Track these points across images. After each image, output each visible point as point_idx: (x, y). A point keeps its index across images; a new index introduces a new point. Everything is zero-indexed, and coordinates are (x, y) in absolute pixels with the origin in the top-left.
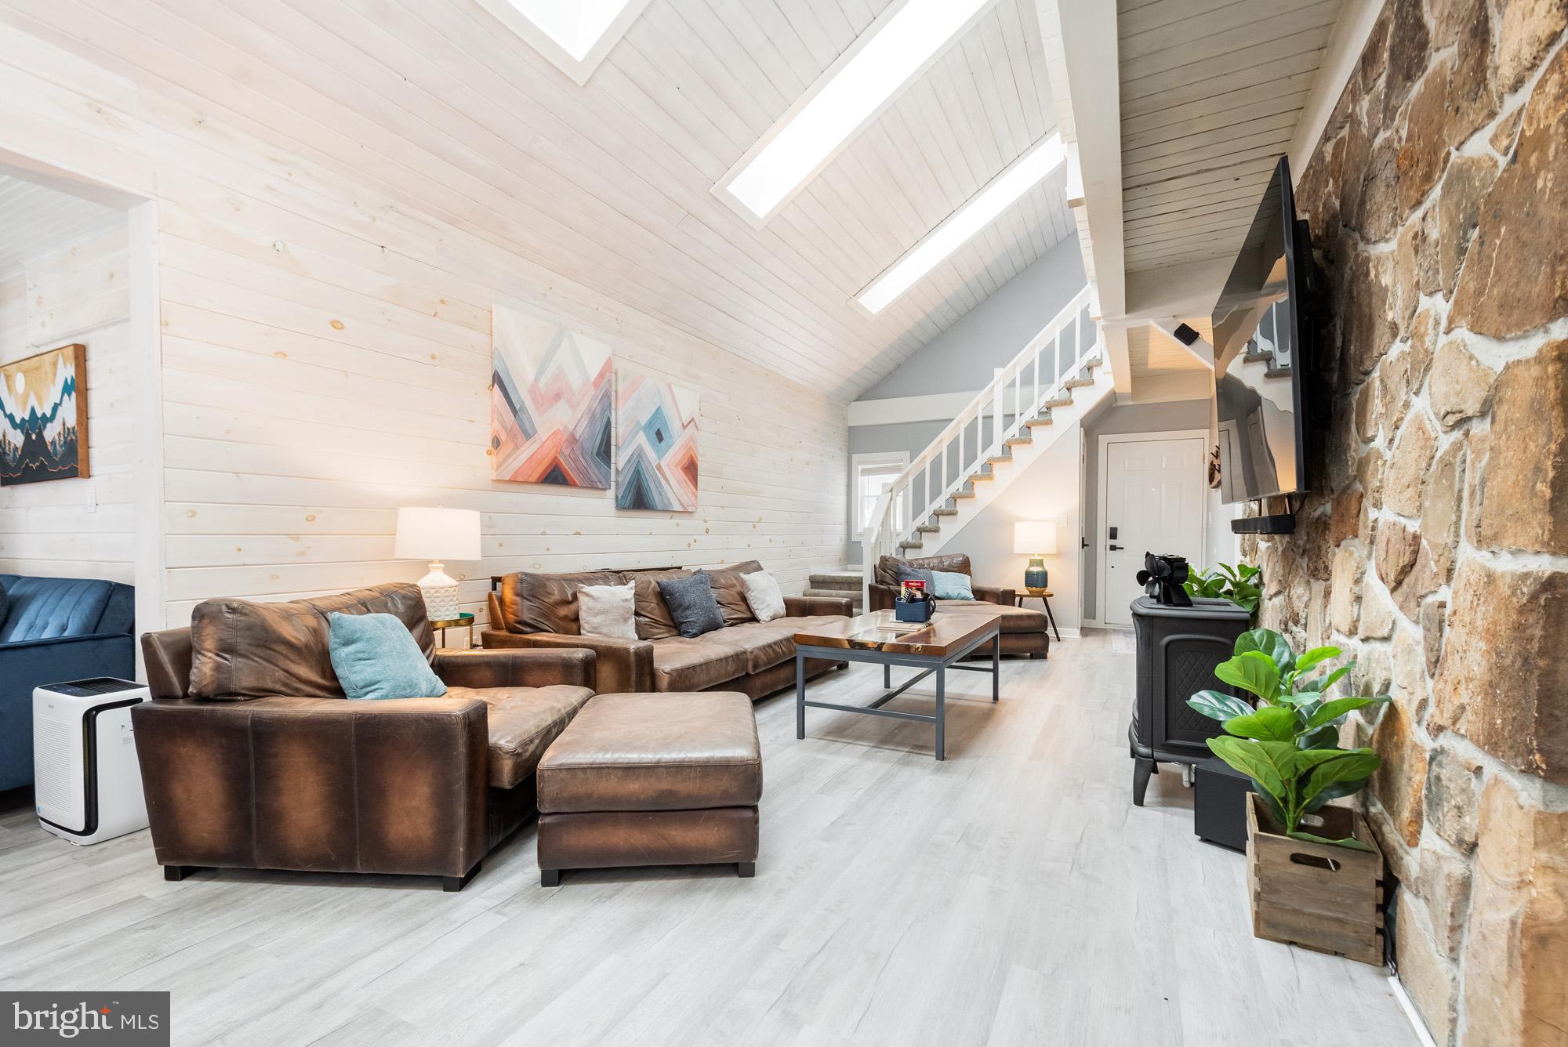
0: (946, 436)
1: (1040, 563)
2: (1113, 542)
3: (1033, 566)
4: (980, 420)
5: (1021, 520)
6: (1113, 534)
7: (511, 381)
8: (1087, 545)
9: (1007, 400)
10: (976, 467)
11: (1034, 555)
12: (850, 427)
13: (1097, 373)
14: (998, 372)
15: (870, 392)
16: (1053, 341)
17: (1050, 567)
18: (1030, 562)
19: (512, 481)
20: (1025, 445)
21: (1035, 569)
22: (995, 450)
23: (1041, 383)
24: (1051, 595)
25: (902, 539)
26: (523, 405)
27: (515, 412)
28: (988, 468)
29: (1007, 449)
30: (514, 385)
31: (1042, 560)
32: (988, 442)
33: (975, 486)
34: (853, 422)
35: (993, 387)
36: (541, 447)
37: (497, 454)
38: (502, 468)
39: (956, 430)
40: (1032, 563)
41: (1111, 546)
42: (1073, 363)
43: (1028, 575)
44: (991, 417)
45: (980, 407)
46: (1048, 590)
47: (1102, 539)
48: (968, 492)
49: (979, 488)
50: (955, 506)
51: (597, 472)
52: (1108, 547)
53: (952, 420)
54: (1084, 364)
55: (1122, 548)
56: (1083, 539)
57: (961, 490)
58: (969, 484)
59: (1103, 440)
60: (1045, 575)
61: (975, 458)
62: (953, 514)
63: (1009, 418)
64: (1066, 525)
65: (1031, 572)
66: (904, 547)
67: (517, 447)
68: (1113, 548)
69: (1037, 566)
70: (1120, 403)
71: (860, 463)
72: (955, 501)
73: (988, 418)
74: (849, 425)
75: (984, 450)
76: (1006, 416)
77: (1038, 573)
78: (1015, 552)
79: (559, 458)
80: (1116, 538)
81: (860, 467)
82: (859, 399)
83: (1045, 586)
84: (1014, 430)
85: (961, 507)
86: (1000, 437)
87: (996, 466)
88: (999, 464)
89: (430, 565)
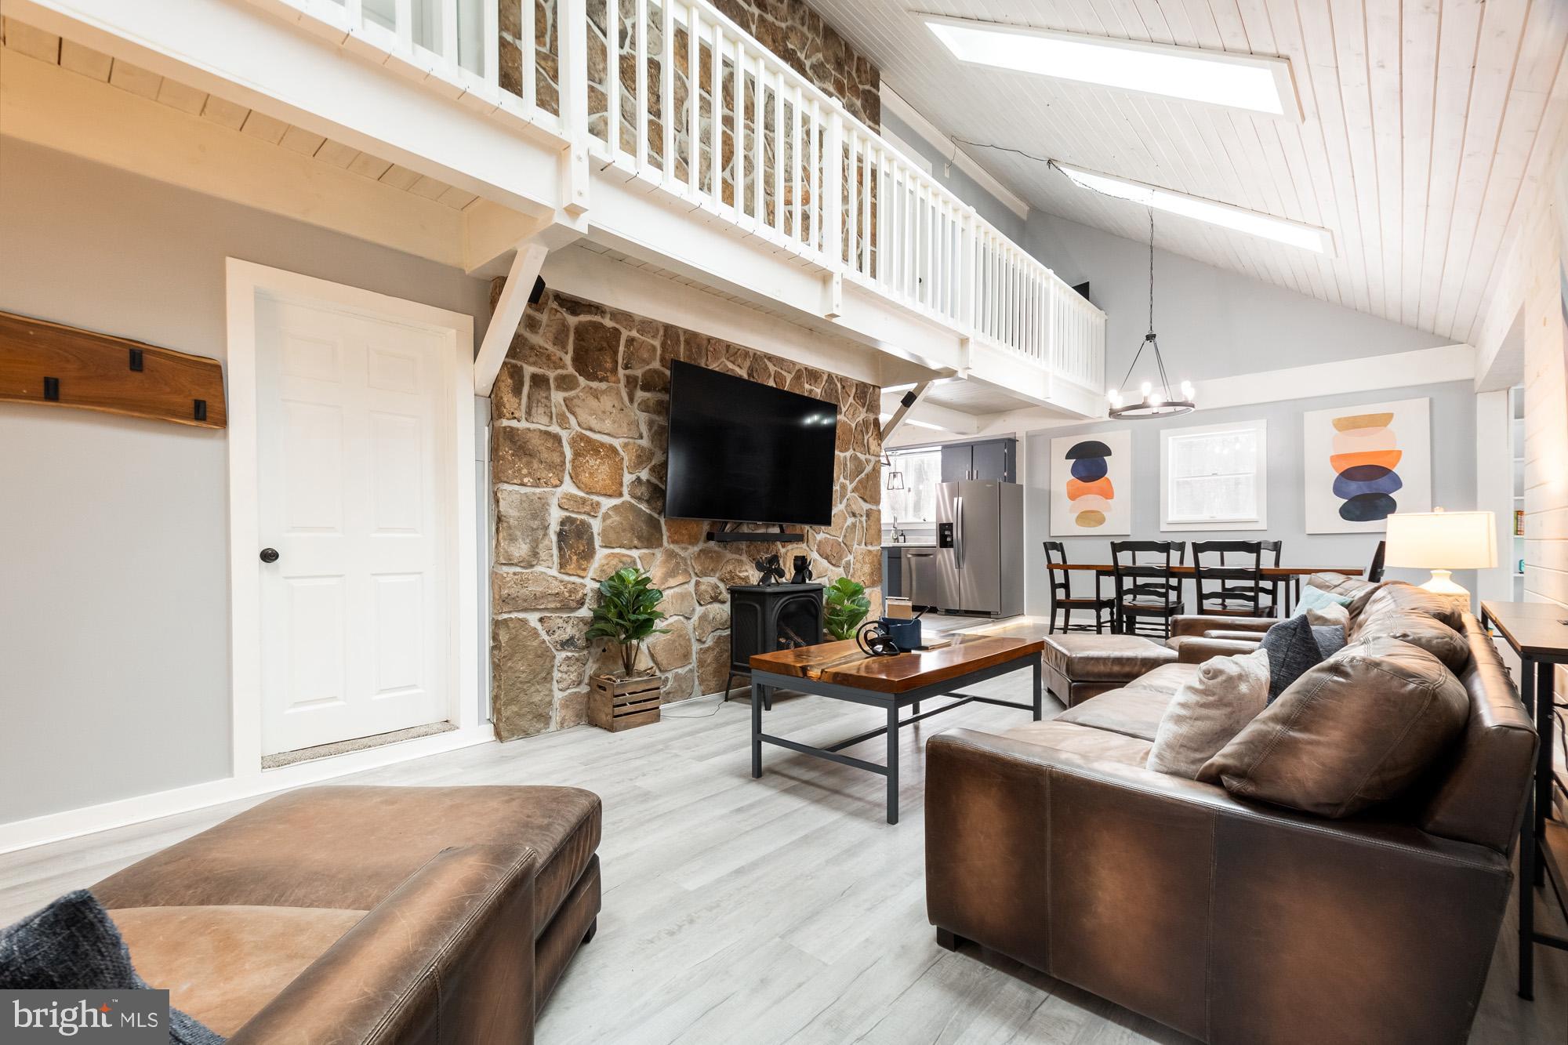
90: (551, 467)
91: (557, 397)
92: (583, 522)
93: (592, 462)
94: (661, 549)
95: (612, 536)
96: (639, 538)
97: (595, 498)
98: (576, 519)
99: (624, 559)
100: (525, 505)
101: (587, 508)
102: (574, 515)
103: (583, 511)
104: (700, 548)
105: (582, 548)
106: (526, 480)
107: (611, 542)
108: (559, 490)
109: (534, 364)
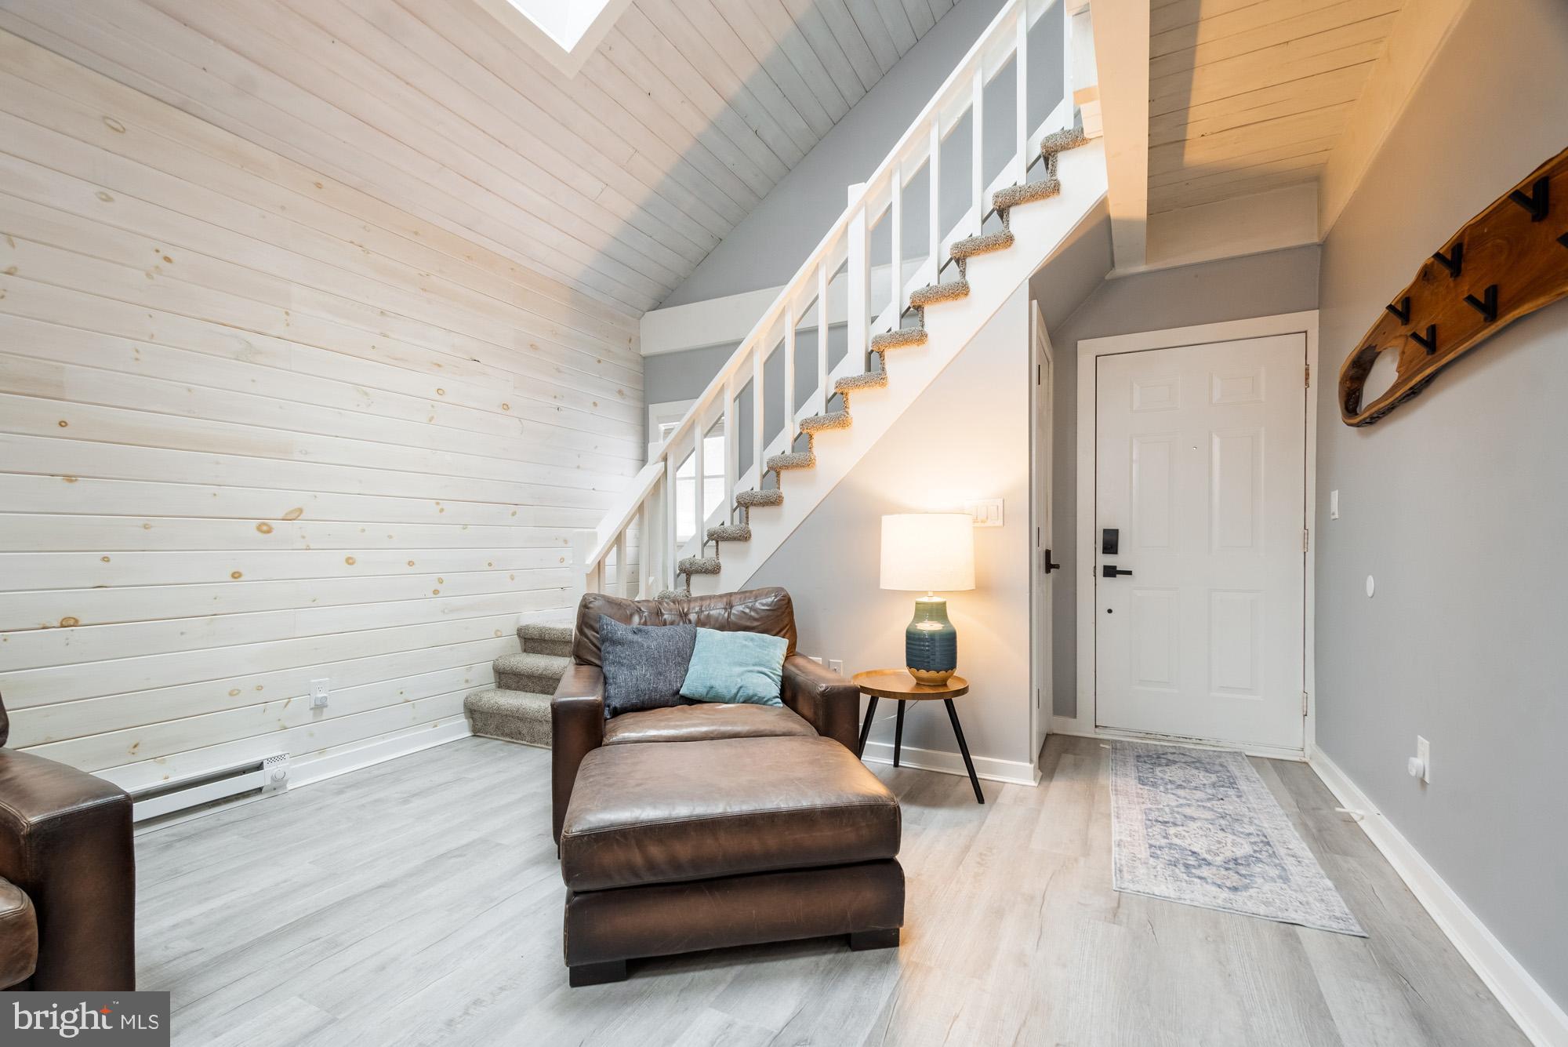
1: (939, 612)
2: (1110, 560)
3: (926, 618)
5: (896, 509)
6: (1110, 543)
8: (1057, 567)
10: (815, 405)
11: (925, 593)
12: (645, 358)
13: (1067, 166)
14: (856, 193)
16: (970, 107)
17: (963, 620)
18: (917, 610)
20: (913, 348)
21: (929, 626)
22: (853, 364)
23: (943, 207)
25: (685, 555)
28: (838, 402)
29: (874, 359)
31: (944, 604)
32: (838, 351)
33: (814, 441)
34: (650, 347)
35: (846, 227)
40: (924, 611)
41: (1105, 567)
42: (1013, 152)
43: (914, 640)
47: (1087, 554)
48: (800, 456)
49: (824, 445)
50: (779, 488)
52: (1100, 571)
54: (1037, 151)
55: (1129, 573)
56: (1048, 553)
57: (788, 452)
58: (803, 441)
59: (1087, 350)
60: (950, 640)
61: (814, 386)
62: (774, 501)
64: (1000, 523)
65: (921, 633)
66: (688, 571)
68: (1110, 572)
69: (931, 618)
70: (1120, 271)
71: (664, 418)
72: (778, 474)
74: (644, 352)
75: (830, 368)
77: (932, 637)
78: (883, 586)
80: (1116, 552)
81: (662, 427)
82: (659, 304)
83: (950, 665)
85: (790, 487)
87: (854, 396)
88: (859, 391)
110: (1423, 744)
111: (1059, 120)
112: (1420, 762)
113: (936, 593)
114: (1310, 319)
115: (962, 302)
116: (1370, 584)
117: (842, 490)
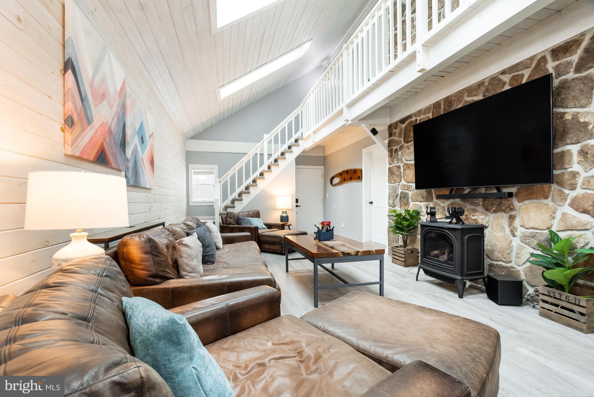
0: (244, 160)
1: (286, 213)
2: (297, 204)
3: (284, 214)
4: (258, 155)
5: (278, 196)
6: (297, 201)
7: (80, 72)
9: (269, 149)
10: (257, 174)
11: (283, 209)
12: (187, 151)
13: (300, 142)
14: (266, 136)
15: (197, 136)
16: (285, 127)
17: (289, 214)
19: (80, 158)
20: (276, 166)
21: (284, 215)
22: (265, 167)
23: (281, 143)
24: (291, 225)
25: (226, 204)
26: (86, 95)
27: (82, 100)
28: (262, 175)
29: (269, 167)
30: (81, 76)
31: (286, 211)
32: (262, 164)
33: (257, 182)
34: (189, 149)
35: (264, 141)
36: (95, 133)
37: (72, 132)
38: (75, 145)
39: (249, 157)
40: (283, 213)
42: (292, 137)
43: (282, 217)
44: (263, 154)
45: (259, 149)
46: (289, 223)
48: (254, 184)
49: (259, 183)
50: (249, 190)
51: (120, 158)
53: (247, 154)
54: (296, 138)
55: (300, 206)
57: (251, 183)
58: (254, 181)
60: (287, 217)
61: (257, 170)
62: (248, 193)
63: (270, 155)
66: (227, 208)
67: (83, 130)
68: (297, 206)
71: (193, 169)
72: (249, 188)
73: (262, 155)
74: (187, 150)
75: (260, 167)
76: (268, 155)
77: (285, 217)
78: (277, 208)
79: (104, 144)
81: (193, 171)
82: (192, 138)
83: (288, 221)
84: (272, 159)
85: (252, 190)
86: (267, 163)
88: (266, 173)
89: (71, 235)
90: (397, 176)
91: (400, 153)
92: (406, 193)
93: (408, 172)
94: (432, 202)
95: (414, 197)
96: (423, 198)
97: (409, 184)
98: (404, 192)
99: (417, 206)
100: (393, 189)
101: (406, 188)
102: (404, 191)
103: (405, 189)
104: (451, 202)
105: (405, 202)
106: (392, 182)
107: (413, 200)
108: (400, 183)
109: (394, 146)
110: (343, 223)
111: (299, 134)
112: (342, 226)
113: (285, 209)
114: (323, 167)
115: (285, 160)
116: (334, 206)
117: (263, 191)
